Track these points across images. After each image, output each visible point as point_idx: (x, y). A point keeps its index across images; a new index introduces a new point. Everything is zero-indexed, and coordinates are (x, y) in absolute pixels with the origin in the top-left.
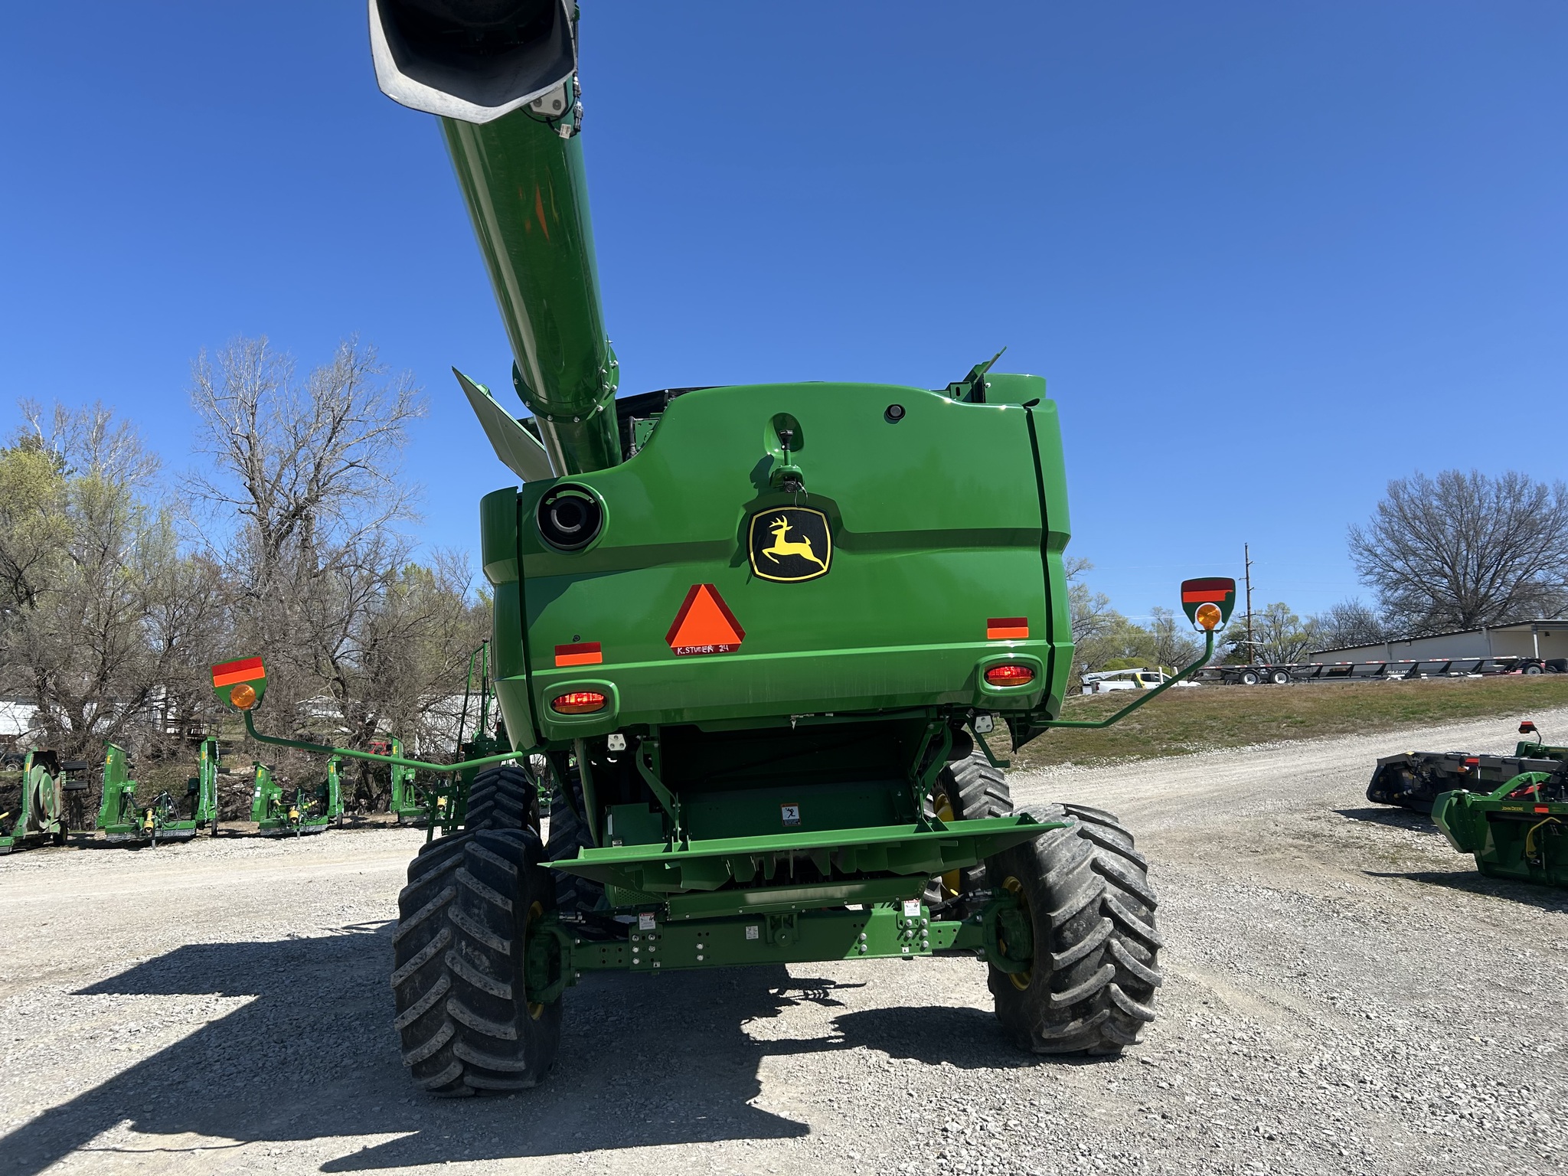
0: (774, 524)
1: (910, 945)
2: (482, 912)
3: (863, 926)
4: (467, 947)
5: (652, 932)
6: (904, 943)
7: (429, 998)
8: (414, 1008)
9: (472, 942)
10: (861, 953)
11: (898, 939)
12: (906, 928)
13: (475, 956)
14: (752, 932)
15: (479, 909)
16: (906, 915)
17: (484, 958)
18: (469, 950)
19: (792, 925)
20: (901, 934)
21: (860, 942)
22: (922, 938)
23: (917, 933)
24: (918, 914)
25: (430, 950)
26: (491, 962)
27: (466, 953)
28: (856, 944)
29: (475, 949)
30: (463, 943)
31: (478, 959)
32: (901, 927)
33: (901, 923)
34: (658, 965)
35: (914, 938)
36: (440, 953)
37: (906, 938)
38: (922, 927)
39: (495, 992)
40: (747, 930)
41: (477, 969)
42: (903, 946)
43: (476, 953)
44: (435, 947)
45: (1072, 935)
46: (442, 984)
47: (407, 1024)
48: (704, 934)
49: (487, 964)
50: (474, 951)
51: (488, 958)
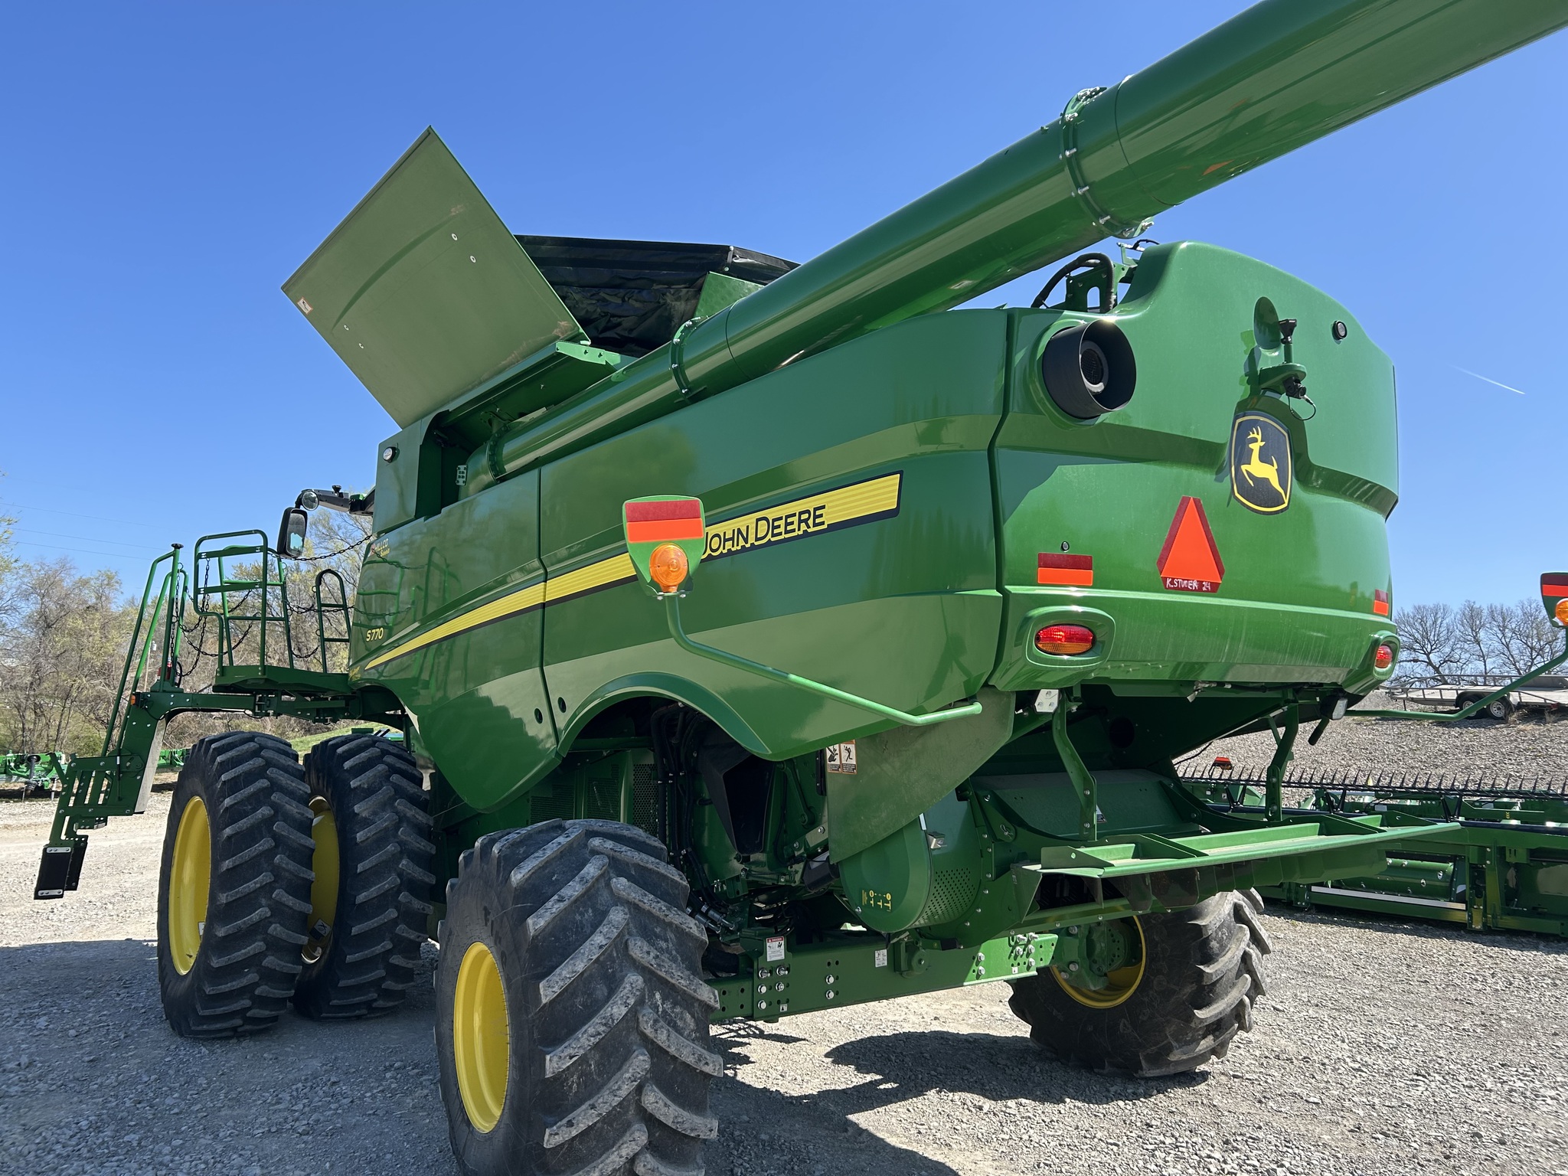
0: (1252, 436)
1: (1019, 964)
2: (670, 945)
4: (664, 999)
5: (779, 964)
6: (1014, 962)
7: (619, 1088)
8: (593, 1107)
9: (670, 990)
10: (978, 977)
11: (1009, 957)
12: (1017, 944)
13: (677, 1014)
14: (881, 957)
15: (666, 940)
17: (688, 1016)
18: (668, 1006)
20: (1012, 952)
21: (978, 963)
22: (1028, 955)
23: (1025, 950)
25: (617, 1010)
27: (664, 1011)
28: (974, 967)
29: (675, 1004)
30: (658, 996)
31: (681, 1019)
32: (1012, 942)
34: (785, 1009)
35: (1022, 955)
36: (633, 1014)
37: (1016, 957)
38: (1029, 943)
40: (876, 955)
41: (682, 1035)
42: (1013, 965)
43: (678, 1010)
44: (626, 1004)
45: (1218, 945)
46: (640, 1062)
47: (574, 1133)
48: (833, 963)
49: (692, 1025)
50: (673, 1007)
51: (693, 1016)
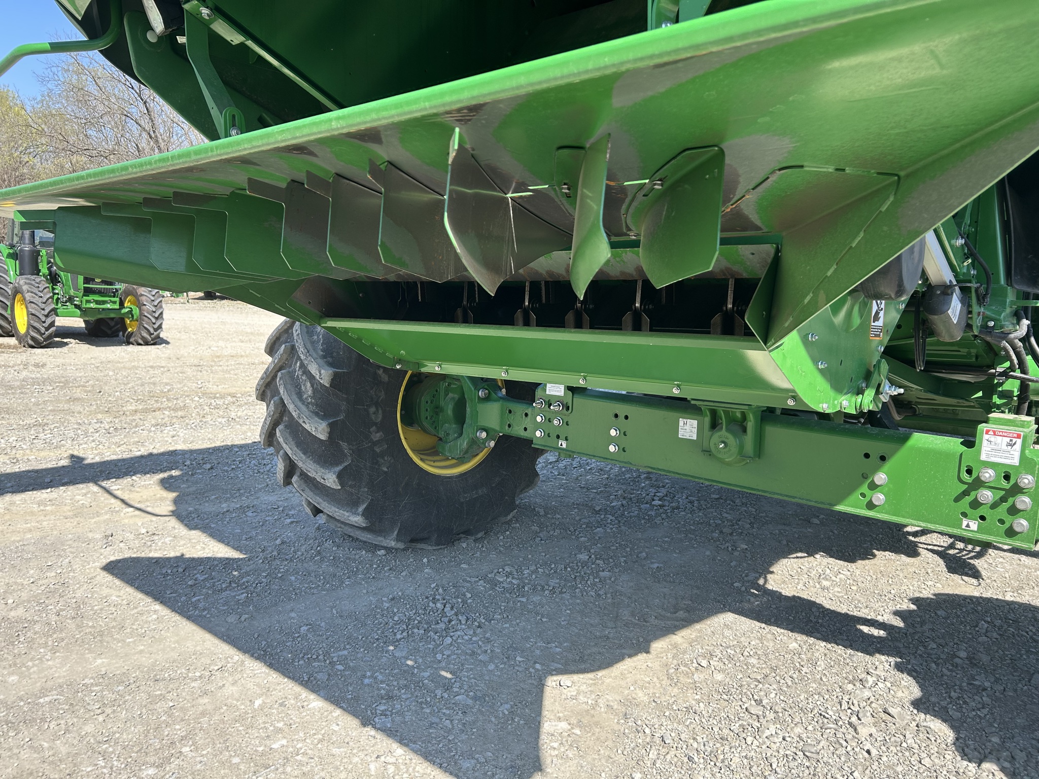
1: (983, 518)
3: (883, 458)
5: (559, 400)
6: (969, 511)
11: (957, 499)
12: (978, 483)
14: (687, 427)
16: (983, 457)
17: (309, 385)
19: (745, 430)
20: (965, 493)
21: (873, 486)
22: (1014, 511)
23: (1003, 499)
24: (1016, 461)
26: (315, 391)
28: (864, 489)
31: (304, 385)
32: (965, 477)
33: (969, 472)
34: (564, 446)
35: (994, 506)
37: (975, 504)
38: (1017, 490)
39: (307, 426)
40: (681, 422)
42: (965, 515)
48: (621, 416)
49: (310, 393)
50: (302, 375)
51: (312, 386)
